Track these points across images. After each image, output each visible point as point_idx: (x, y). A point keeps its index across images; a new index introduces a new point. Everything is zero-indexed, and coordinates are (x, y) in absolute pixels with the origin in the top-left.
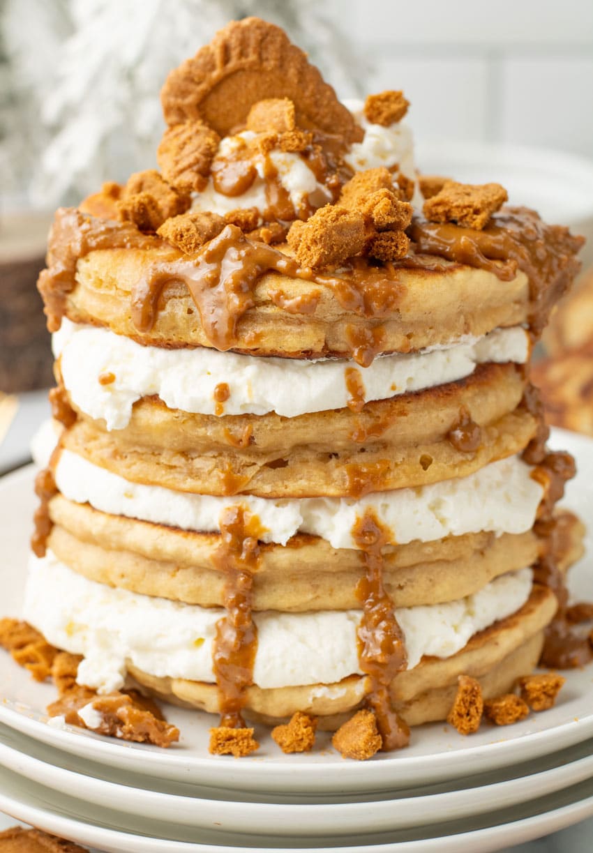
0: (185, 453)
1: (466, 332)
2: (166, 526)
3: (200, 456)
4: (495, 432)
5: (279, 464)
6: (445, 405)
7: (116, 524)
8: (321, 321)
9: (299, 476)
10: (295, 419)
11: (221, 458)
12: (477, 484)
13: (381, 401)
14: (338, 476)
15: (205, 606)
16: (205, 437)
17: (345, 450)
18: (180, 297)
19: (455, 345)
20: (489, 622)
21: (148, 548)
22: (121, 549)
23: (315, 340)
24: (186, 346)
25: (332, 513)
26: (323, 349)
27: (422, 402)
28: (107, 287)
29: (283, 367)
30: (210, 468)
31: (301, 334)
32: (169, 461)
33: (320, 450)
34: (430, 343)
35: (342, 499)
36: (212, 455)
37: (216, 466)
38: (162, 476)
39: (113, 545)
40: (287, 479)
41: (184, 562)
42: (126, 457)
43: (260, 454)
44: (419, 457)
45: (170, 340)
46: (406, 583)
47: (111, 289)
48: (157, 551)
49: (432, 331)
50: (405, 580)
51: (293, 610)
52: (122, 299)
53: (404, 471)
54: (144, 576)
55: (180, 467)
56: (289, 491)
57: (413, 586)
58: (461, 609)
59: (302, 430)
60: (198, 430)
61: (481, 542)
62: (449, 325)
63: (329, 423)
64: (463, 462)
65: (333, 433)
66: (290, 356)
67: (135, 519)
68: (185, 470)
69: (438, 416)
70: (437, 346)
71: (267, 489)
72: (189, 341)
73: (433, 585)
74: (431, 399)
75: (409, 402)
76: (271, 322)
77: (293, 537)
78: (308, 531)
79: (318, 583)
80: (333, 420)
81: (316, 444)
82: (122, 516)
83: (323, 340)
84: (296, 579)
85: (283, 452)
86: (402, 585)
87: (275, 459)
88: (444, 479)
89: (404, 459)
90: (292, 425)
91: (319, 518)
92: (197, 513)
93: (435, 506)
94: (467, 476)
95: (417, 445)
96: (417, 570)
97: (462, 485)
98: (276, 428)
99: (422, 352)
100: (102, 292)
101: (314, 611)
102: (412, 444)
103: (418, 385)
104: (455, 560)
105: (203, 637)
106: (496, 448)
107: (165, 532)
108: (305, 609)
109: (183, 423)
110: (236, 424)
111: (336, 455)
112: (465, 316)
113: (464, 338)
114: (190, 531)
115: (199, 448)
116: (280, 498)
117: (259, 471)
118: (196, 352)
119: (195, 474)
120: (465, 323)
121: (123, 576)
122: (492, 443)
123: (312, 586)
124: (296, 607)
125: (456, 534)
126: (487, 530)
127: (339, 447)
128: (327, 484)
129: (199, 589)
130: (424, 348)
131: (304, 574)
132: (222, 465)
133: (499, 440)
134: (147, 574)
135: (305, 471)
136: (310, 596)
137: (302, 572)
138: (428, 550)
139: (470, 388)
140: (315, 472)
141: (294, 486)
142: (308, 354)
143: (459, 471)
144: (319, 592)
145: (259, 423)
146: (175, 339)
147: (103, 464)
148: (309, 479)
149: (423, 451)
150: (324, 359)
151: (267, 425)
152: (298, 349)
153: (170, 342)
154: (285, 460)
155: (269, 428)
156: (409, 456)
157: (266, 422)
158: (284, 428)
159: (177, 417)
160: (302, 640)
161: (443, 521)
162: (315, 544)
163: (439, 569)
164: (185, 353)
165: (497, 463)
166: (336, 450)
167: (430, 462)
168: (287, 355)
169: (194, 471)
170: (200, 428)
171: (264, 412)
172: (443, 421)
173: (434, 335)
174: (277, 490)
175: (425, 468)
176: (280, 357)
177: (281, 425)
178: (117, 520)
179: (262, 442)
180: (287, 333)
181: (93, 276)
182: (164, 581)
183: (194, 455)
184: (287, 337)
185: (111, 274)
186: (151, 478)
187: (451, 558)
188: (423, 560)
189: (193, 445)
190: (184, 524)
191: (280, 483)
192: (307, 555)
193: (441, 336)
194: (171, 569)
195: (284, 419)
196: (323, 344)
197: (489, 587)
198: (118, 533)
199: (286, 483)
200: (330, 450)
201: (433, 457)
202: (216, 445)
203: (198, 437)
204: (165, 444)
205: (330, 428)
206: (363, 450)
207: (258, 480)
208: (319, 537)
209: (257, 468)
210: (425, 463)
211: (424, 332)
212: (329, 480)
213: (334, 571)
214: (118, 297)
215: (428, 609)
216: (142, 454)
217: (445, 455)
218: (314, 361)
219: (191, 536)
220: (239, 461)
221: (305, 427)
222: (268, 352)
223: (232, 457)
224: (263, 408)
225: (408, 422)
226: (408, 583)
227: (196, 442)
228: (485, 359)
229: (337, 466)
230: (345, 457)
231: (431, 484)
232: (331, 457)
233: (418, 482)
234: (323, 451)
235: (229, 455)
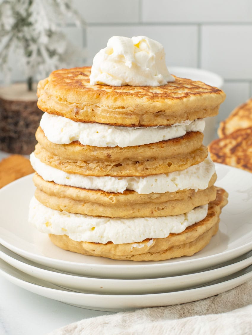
0: (85, 162)
1: (187, 119)
2: (81, 188)
3: (91, 163)
4: (193, 155)
5: (119, 165)
6: (176, 145)
7: (63, 188)
8: (138, 114)
9: (126, 169)
10: (125, 148)
11: (99, 163)
12: (187, 172)
13: (154, 143)
14: (139, 169)
15: (95, 216)
16: (93, 156)
17: (141, 160)
18: (89, 105)
19: (183, 124)
20: (194, 223)
21: (74, 196)
22: (65, 197)
23: (136, 121)
24: (91, 122)
25: (138, 182)
26: (138, 124)
27: (168, 144)
28: (63, 101)
29: (121, 130)
30: (95, 167)
31: (131, 118)
32: (80, 165)
33: (133, 160)
34: (175, 123)
35: (140, 177)
36: (95, 162)
37: (97, 166)
38: (78, 170)
39: (62, 196)
40: (122, 170)
41: (87, 200)
42: (64, 164)
43: (112, 162)
44: (167, 163)
45: (85, 120)
46: (164, 207)
47: (65, 102)
48: (78, 197)
49: (176, 119)
50: (164, 206)
51: (125, 217)
52: (69, 105)
53: (162, 167)
54: (73, 206)
55: (84, 167)
56: (123, 174)
57: (167, 208)
58: (183, 218)
59: (127, 153)
60: (91, 153)
61: (190, 194)
62: (181, 117)
63: (136, 150)
64: (182, 165)
65: (138, 154)
67: (70, 186)
68: (86, 168)
69: (174, 149)
70: (177, 124)
71: (115, 174)
72: (92, 120)
73: (174, 208)
74: (171, 143)
75: (164, 144)
76: (121, 114)
77: (125, 191)
78: (130, 189)
79: (134, 207)
80: (137, 149)
81: (131, 158)
82: (65, 185)
83: (139, 121)
84: (126, 206)
85: (121, 161)
86: (163, 208)
87: (118, 163)
88: (176, 171)
89: (162, 163)
90: (123, 151)
91: (133, 184)
92: (92, 183)
93: (173, 180)
94: (183, 170)
95: (166, 159)
96: (168, 203)
97: (182, 172)
98: (118, 152)
100: (62, 103)
101: (133, 218)
102: (165, 158)
103: (166, 138)
104: (181, 200)
105: (95, 226)
106: (193, 161)
107: (80, 190)
108: (129, 217)
109: (86, 150)
110: (104, 151)
111: (139, 162)
112: (187, 114)
113: (187, 121)
114: (89, 190)
115: (91, 160)
116: (119, 177)
117: (112, 168)
118: (94, 124)
119: (89, 169)
120: (187, 116)
121: (65, 206)
122: (192, 159)
123: (132, 208)
124: (127, 216)
125: (181, 189)
126: (192, 189)
127: (140, 159)
128: (136, 172)
129: (92, 210)
130: (173, 125)
131: (129, 204)
132: (99, 165)
133: (194, 158)
134: (74, 206)
135: (128, 167)
136: (131, 212)
137: (128, 203)
138: (172, 196)
139: (185, 139)
140: (132, 168)
141: (124, 173)
142: (133, 126)
143: (181, 168)
144: (135, 210)
145: (112, 150)
146: (87, 120)
147: (56, 167)
148: (129, 170)
149: (168, 161)
150: (139, 127)
151: (115, 151)
152: (130, 124)
153: (85, 121)
154: (121, 164)
155: (116, 152)
156: (164, 162)
157: (115, 150)
158: (121, 152)
159: (84, 148)
160: (129, 227)
161: (176, 185)
162: (133, 194)
163: (176, 203)
164: (90, 125)
165: (194, 166)
166: (139, 160)
167: (171, 164)
168: (126, 126)
169: (89, 168)
170: (92, 152)
171: (114, 146)
172: (175, 150)
173: (176, 120)
174: (119, 174)
175: (169, 167)
176: (123, 126)
177: (120, 151)
178: (63, 187)
179: (113, 157)
180: (126, 118)
181: (58, 97)
182: (80, 208)
183: (89, 162)
184: (127, 119)
185: (65, 97)
186: (74, 171)
187: (180, 199)
188: (170, 199)
189: (89, 159)
190: (87, 187)
191: (119, 172)
192: (130, 197)
193: (179, 120)
194: (82, 203)
195: (121, 149)
196: (139, 122)
197: (193, 211)
198: (64, 191)
199: (121, 171)
200: (137, 160)
201: (172, 163)
202: (97, 158)
203: (91, 156)
204: (79, 158)
205: (137, 152)
206: (148, 160)
207: (112, 171)
208: (133, 191)
209: (111, 166)
210: (169, 165)
211: (173, 119)
212: (136, 171)
213: (140, 203)
214: (67, 105)
215: (172, 217)
216: (70, 163)
217: (176, 162)
218: (135, 128)
219: (90, 191)
220: (105, 164)
221: (128, 152)
222: (120, 124)
223: (102, 163)
224: (114, 144)
225: (163, 150)
226: (165, 207)
227: (90, 157)
228: (190, 130)
229: (139, 166)
230: (141, 162)
231: (171, 172)
232: (137, 163)
233: (167, 172)
234: (134, 161)
235: (101, 162)
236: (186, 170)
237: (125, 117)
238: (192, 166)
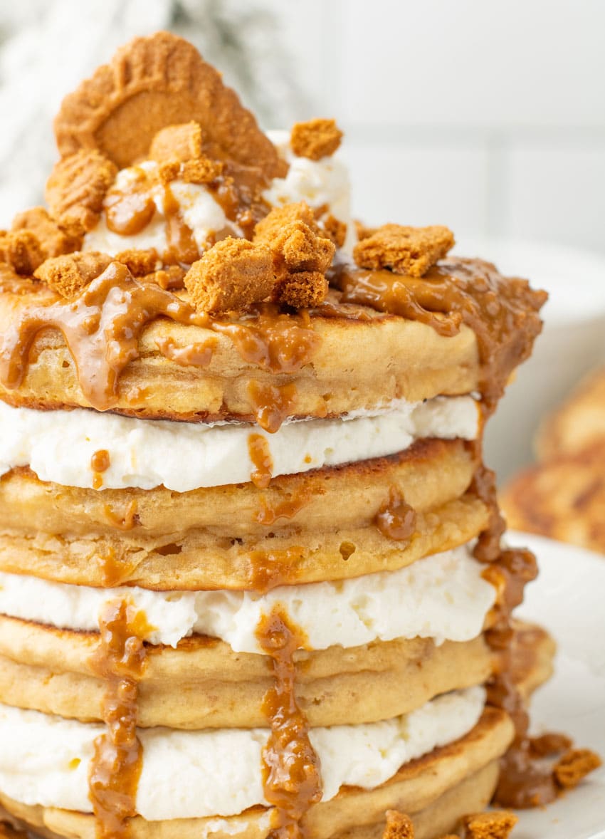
0: (61, 536)
1: (398, 396)
2: (38, 624)
3: (78, 540)
4: (436, 519)
5: (170, 549)
6: (372, 483)
8: (218, 376)
9: (193, 564)
10: (189, 494)
11: (102, 542)
12: (411, 580)
13: (292, 476)
14: (240, 565)
15: (84, 720)
16: (83, 516)
17: (250, 534)
18: (56, 348)
19: (384, 411)
20: (428, 748)
21: (16, 649)
23: (211, 399)
24: (62, 406)
25: (234, 610)
26: (220, 411)
27: (344, 478)
29: (174, 432)
30: (89, 553)
31: (194, 391)
32: (43, 545)
33: (220, 534)
34: (353, 407)
35: (245, 593)
36: (92, 539)
37: (97, 552)
38: (34, 563)
40: (179, 568)
41: (57, 667)
43: (149, 538)
44: (340, 545)
45: (42, 399)
46: (323, 697)
48: (27, 653)
49: (355, 393)
50: (322, 693)
51: (187, 727)
53: (320, 561)
54: (12, 683)
55: (55, 552)
56: (181, 581)
57: (331, 701)
58: (392, 731)
59: (197, 509)
60: (75, 507)
61: (416, 651)
62: (376, 386)
63: (229, 500)
64: (393, 552)
65: (234, 513)
66: (182, 418)
68: (60, 557)
69: (362, 496)
70: (361, 411)
71: (155, 579)
72: (65, 400)
73: (357, 701)
74: (354, 476)
75: (327, 478)
76: (159, 376)
77: (186, 638)
78: (205, 632)
79: (217, 694)
80: (233, 497)
81: (215, 526)
83: (221, 399)
84: (190, 689)
85: (176, 536)
86: (318, 699)
87: (166, 543)
88: (369, 573)
89: (320, 546)
90: (185, 501)
91: (218, 616)
92: (75, 609)
93: (359, 605)
94: (399, 569)
95: (337, 530)
96: (337, 681)
97: (392, 579)
98: (164, 505)
99: (345, 419)
101: (213, 729)
102: (331, 530)
103: (338, 459)
104: (384, 671)
105: (79, 757)
106: (436, 538)
107: (37, 630)
108: (201, 726)
109: (57, 498)
110: (118, 499)
111: (240, 540)
112: (396, 377)
113: (395, 403)
114: (66, 630)
115: (78, 530)
116: (171, 590)
117: (147, 558)
118: (74, 414)
119: (69, 560)
120: (397, 385)
122: (430, 532)
123: (210, 697)
124: (190, 723)
125: (384, 639)
126: (424, 636)
127: (242, 530)
128: (226, 574)
129: (75, 699)
130: (345, 414)
131: (199, 683)
132: (103, 550)
133: (439, 528)
134: (16, 681)
135: (201, 558)
136: (207, 710)
137: (197, 681)
138: (350, 658)
139: (405, 465)
140: (213, 560)
141: (187, 576)
142: (203, 416)
143: (388, 562)
144: (218, 705)
145: (145, 499)
146: (48, 397)
148: (205, 569)
149: (344, 538)
150: (223, 423)
151: (154, 502)
152: (192, 410)
153: (44, 402)
154: (178, 545)
155: (157, 505)
156: (327, 543)
157: (154, 498)
158: (176, 506)
159: (50, 492)
160: (196, 763)
161: (368, 623)
162: (213, 648)
163: (364, 682)
164: (61, 415)
165: (438, 556)
166: (239, 535)
167: (353, 550)
168: (178, 417)
169: (70, 557)
170: (76, 504)
171: (150, 486)
172: (368, 502)
173: (357, 398)
174: (168, 579)
175: (346, 559)
176: (170, 420)
177: (172, 501)
179: (149, 521)
180: (178, 390)
182: (35, 689)
183: (71, 538)
184: (178, 394)
186: (21, 566)
187: (380, 668)
188: (345, 670)
189: (69, 526)
190: (59, 621)
191: (170, 573)
192: (203, 660)
193: (366, 398)
194: (43, 675)
195: (175, 495)
196: (221, 404)
197: (429, 706)
199: (178, 572)
200: (231, 534)
201: (356, 545)
202: (95, 525)
203: (74, 515)
204: (38, 525)
205: (231, 507)
206: (272, 535)
207: (145, 568)
208: (218, 640)
209: (144, 554)
210: (346, 552)
211: (345, 393)
212: (228, 569)
213: (236, 680)
215: (351, 730)
216: (14, 538)
217: (371, 543)
218: (211, 425)
219: (66, 635)
220: (123, 546)
221: (201, 505)
222: (156, 412)
223: (115, 541)
224: (150, 481)
225: (325, 501)
226: (326, 698)
227: (73, 522)
228: (426, 433)
229: (240, 554)
230: (249, 542)
231: (355, 577)
232: (233, 543)
233: (337, 575)
234: (223, 535)
235: (111, 538)
236: (405, 574)
237: (174, 387)
238: (430, 559)
